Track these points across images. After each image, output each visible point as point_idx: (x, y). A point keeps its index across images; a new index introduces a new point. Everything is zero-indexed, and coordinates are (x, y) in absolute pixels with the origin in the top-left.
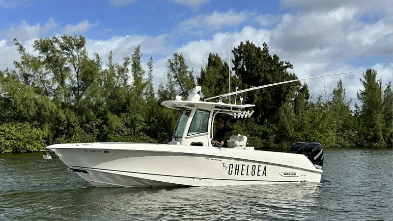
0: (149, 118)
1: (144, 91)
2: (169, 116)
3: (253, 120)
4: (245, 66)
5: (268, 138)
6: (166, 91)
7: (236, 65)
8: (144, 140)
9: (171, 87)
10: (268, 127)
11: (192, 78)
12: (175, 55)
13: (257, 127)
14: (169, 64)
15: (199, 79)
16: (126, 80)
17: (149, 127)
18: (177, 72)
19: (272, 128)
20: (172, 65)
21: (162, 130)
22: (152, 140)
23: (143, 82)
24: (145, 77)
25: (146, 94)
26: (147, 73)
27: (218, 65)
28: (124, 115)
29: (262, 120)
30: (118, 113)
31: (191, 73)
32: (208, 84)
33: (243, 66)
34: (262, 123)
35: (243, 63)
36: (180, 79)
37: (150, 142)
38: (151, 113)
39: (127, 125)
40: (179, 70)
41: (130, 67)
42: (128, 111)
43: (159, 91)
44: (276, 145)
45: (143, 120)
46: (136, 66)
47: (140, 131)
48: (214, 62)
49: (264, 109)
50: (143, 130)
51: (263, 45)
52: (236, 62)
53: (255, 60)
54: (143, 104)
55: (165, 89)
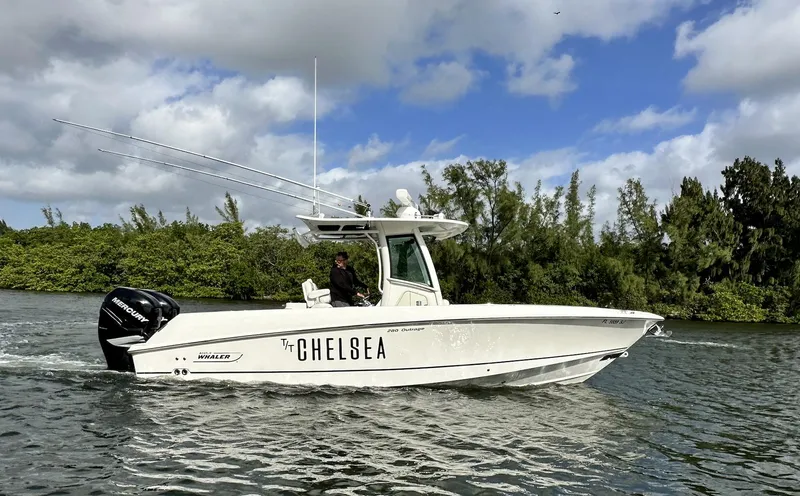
0: (586, 271)
1: (581, 233)
2: (616, 270)
3: (751, 279)
4: (740, 197)
5: (774, 309)
6: (612, 234)
7: (727, 194)
8: (577, 301)
9: (622, 227)
10: (775, 289)
11: (653, 213)
12: (630, 181)
13: (754, 289)
14: (619, 195)
15: (663, 217)
16: (556, 218)
17: (585, 284)
18: (632, 206)
19: (781, 292)
20: (623, 195)
21: (605, 288)
22: (589, 302)
23: (580, 220)
24: (584, 213)
25: (582, 237)
26: (587, 208)
27: (697, 194)
28: (551, 265)
29: (766, 279)
30: (543, 263)
31: (652, 207)
32: (678, 223)
33: (737, 196)
34: (765, 282)
35: (739, 192)
36: (635, 215)
37: (586, 305)
38: (590, 264)
39: (554, 280)
40: (635, 203)
41: (562, 200)
42: (557, 260)
43: (603, 233)
44: (787, 319)
45: (577, 273)
46: (573, 199)
47: (573, 288)
48: (691, 190)
49: (771, 262)
50: (577, 287)
51: (776, 162)
52: (727, 190)
53: (757, 186)
54: (578, 251)
55: (611, 231)
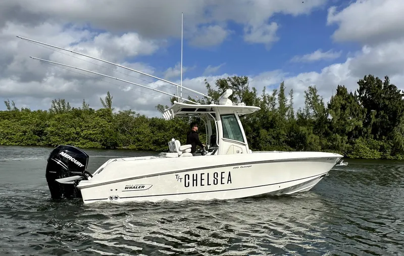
0: (290, 133)
1: (287, 114)
2: (303, 132)
3: (373, 137)
5: (385, 152)
6: (302, 114)
7: (360, 94)
8: (286, 148)
9: (307, 111)
10: (385, 142)
11: (322, 104)
12: (310, 87)
13: (375, 142)
14: (305, 95)
15: (329, 105)
16: (274, 106)
17: (289, 139)
18: (312, 100)
19: (388, 143)
20: (307, 95)
21: (300, 142)
22: (291, 149)
23: (286, 107)
24: (288, 103)
25: (288, 116)
26: (289, 101)
27: (345, 94)
28: (272, 130)
29: (381, 136)
30: (267, 129)
31: (321, 100)
32: (334, 108)
33: (365, 95)
34: (380, 139)
35: (366, 92)
36: (314, 105)
37: (290, 151)
38: (291, 129)
39: (273, 137)
40: (313, 98)
41: (277, 96)
42: (274, 128)
43: (298, 113)
44: (392, 157)
45: (285, 134)
46: (282, 96)
47: (283, 142)
48: (341, 92)
49: (383, 128)
50: (286, 141)
51: (385, 77)
52: (361, 91)
53: (375, 90)
54: (285, 123)
55: (302, 112)
